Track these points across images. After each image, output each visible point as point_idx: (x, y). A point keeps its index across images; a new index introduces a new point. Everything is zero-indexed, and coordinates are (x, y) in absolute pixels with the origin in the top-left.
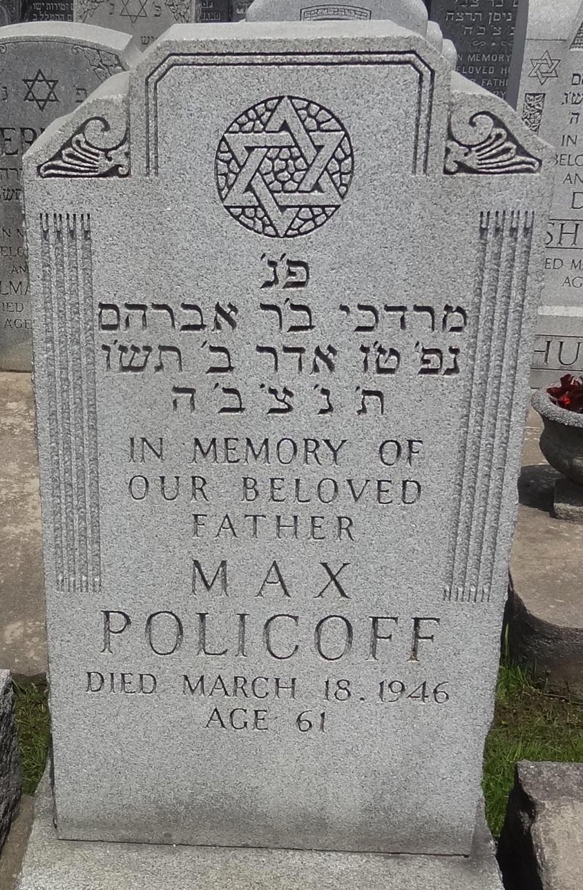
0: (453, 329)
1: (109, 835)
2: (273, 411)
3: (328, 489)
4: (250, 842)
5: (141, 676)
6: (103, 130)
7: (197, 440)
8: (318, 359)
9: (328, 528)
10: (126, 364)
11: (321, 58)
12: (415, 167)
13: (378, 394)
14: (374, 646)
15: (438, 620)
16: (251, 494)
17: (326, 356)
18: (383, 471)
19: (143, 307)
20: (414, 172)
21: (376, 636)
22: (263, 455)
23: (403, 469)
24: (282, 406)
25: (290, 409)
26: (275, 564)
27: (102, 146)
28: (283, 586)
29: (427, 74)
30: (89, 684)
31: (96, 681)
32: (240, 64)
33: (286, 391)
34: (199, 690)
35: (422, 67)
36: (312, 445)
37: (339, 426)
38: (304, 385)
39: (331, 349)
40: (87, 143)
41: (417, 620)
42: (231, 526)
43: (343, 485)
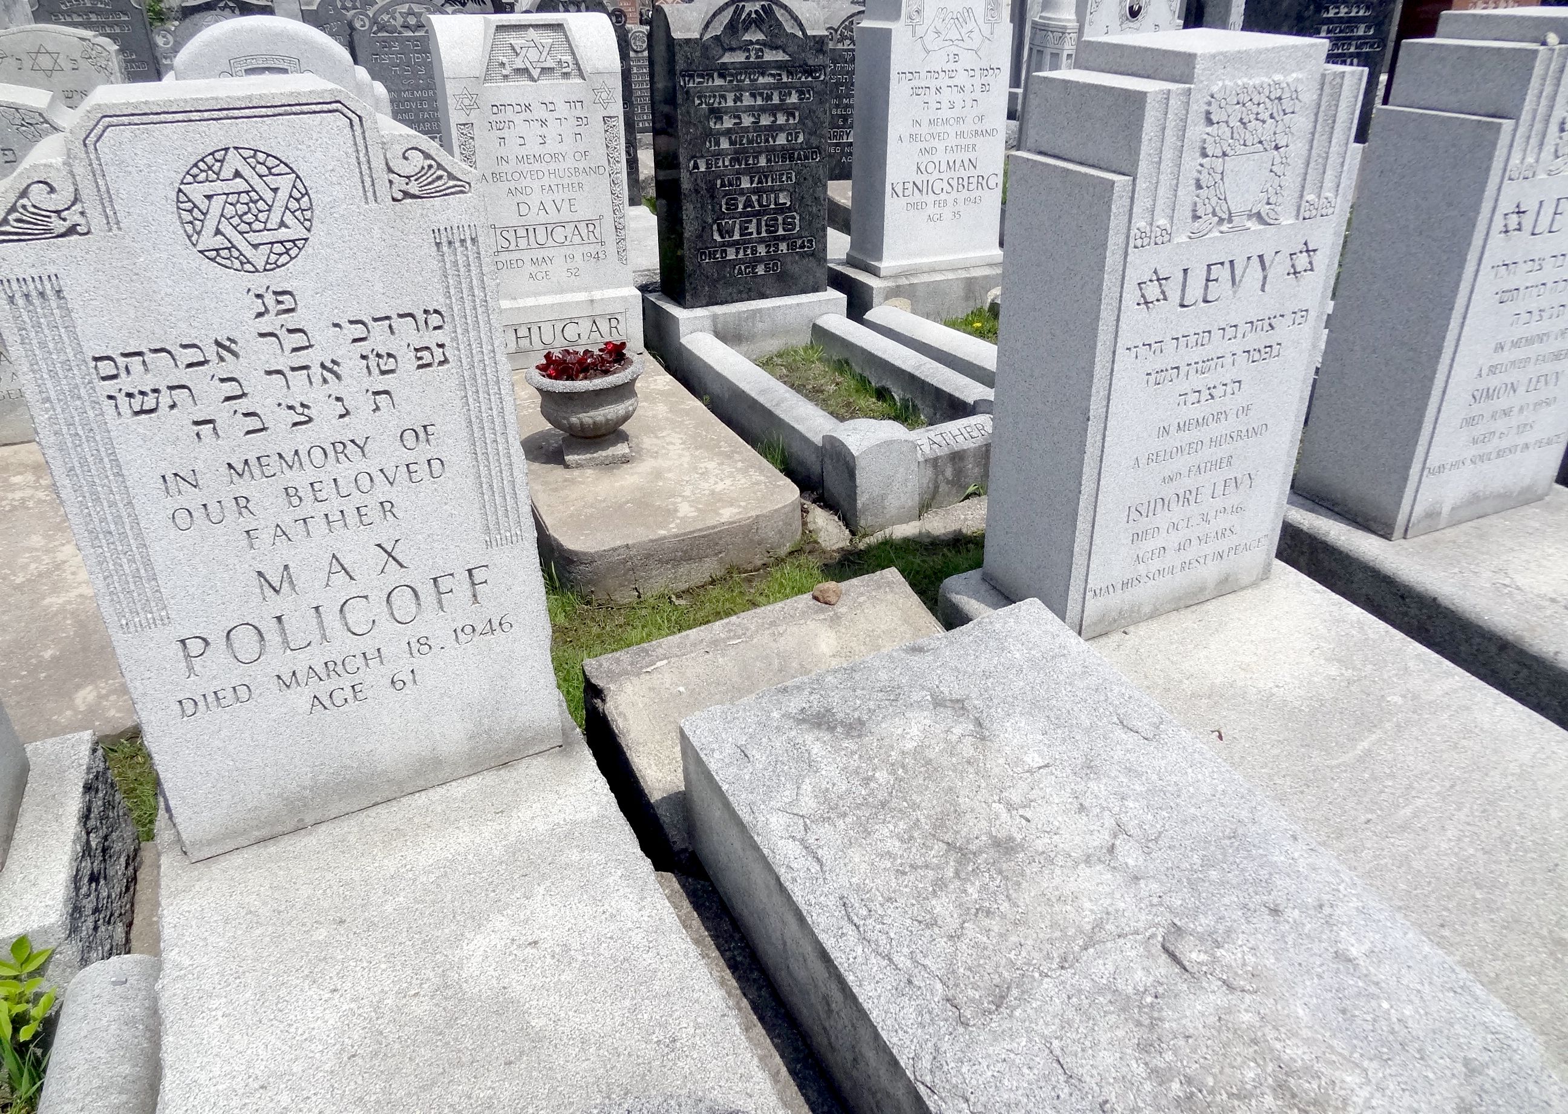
0: (435, 328)
1: (242, 841)
2: (295, 424)
3: (364, 480)
4: (379, 799)
5: (234, 688)
6: (49, 193)
7: (229, 464)
8: (325, 372)
9: (373, 513)
10: (137, 408)
11: (256, 112)
12: (366, 198)
13: (386, 392)
14: (440, 602)
15: (486, 566)
16: (295, 501)
17: (331, 369)
18: (410, 457)
19: (140, 354)
20: (367, 203)
21: (440, 593)
22: (297, 465)
23: (424, 452)
24: (303, 419)
25: (310, 420)
26: (334, 556)
27: (53, 208)
28: (347, 573)
29: (356, 120)
30: (183, 711)
31: (189, 707)
32: (178, 121)
33: (303, 405)
34: (294, 685)
35: (350, 114)
36: (340, 447)
37: (358, 426)
38: (317, 396)
39: (333, 362)
40: (35, 207)
41: (470, 571)
42: (284, 533)
43: (377, 475)
